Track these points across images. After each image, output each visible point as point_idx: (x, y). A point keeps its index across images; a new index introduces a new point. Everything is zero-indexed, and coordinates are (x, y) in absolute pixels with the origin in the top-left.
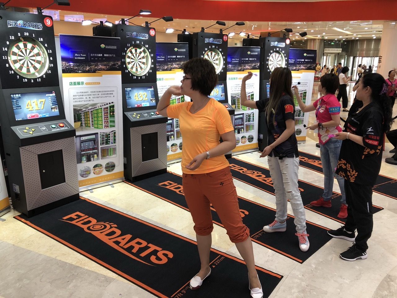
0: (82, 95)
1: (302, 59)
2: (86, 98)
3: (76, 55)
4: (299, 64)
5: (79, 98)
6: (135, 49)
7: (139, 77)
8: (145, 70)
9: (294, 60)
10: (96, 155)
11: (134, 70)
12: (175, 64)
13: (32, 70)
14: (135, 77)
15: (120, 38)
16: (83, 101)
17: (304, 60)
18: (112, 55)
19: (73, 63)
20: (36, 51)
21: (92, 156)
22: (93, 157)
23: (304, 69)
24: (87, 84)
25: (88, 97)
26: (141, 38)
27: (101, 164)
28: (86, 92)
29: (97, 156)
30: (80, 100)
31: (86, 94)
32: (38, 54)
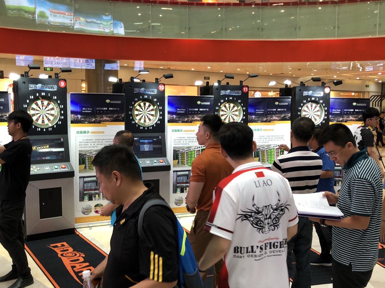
0: (87, 142)
1: (350, 109)
2: (91, 145)
3: (84, 109)
4: (347, 114)
5: (85, 145)
6: (144, 103)
7: (146, 128)
8: (153, 121)
9: (340, 110)
10: (97, 196)
11: (142, 121)
12: (197, 117)
13: (46, 121)
14: (142, 128)
15: (124, 94)
16: (88, 147)
17: (353, 110)
18: (117, 108)
19: (81, 115)
20: (51, 106)
21: (93, 196)
22: (95, 197)
23: (354, 120)
24: (92, 133)
25: (92, 144)
26: (149, 93)
27: (102, 204)
28: (91, 140)
29: (99, 196)
30: (85, 146)
31: (91, 141)
32: (52, 109)
